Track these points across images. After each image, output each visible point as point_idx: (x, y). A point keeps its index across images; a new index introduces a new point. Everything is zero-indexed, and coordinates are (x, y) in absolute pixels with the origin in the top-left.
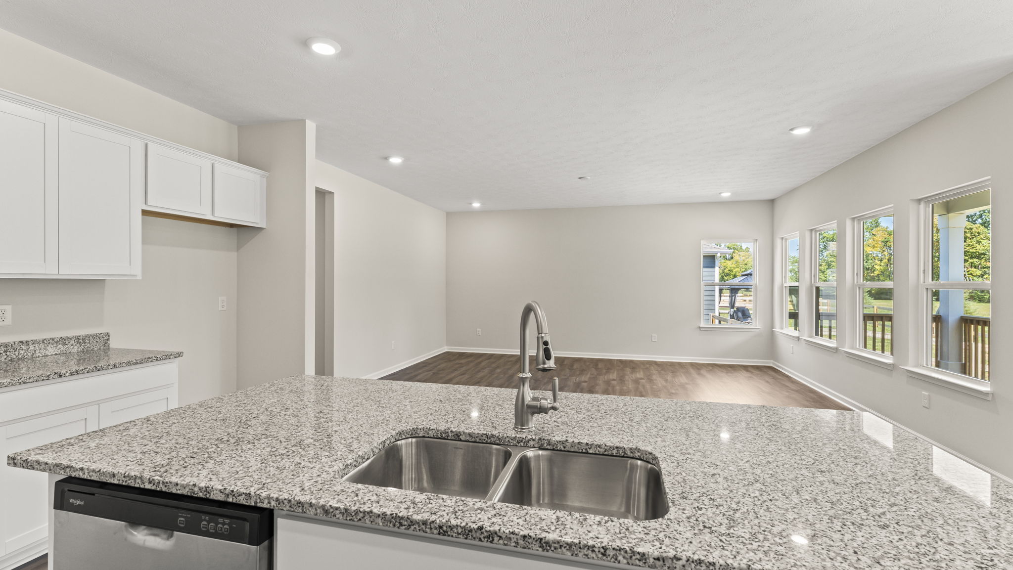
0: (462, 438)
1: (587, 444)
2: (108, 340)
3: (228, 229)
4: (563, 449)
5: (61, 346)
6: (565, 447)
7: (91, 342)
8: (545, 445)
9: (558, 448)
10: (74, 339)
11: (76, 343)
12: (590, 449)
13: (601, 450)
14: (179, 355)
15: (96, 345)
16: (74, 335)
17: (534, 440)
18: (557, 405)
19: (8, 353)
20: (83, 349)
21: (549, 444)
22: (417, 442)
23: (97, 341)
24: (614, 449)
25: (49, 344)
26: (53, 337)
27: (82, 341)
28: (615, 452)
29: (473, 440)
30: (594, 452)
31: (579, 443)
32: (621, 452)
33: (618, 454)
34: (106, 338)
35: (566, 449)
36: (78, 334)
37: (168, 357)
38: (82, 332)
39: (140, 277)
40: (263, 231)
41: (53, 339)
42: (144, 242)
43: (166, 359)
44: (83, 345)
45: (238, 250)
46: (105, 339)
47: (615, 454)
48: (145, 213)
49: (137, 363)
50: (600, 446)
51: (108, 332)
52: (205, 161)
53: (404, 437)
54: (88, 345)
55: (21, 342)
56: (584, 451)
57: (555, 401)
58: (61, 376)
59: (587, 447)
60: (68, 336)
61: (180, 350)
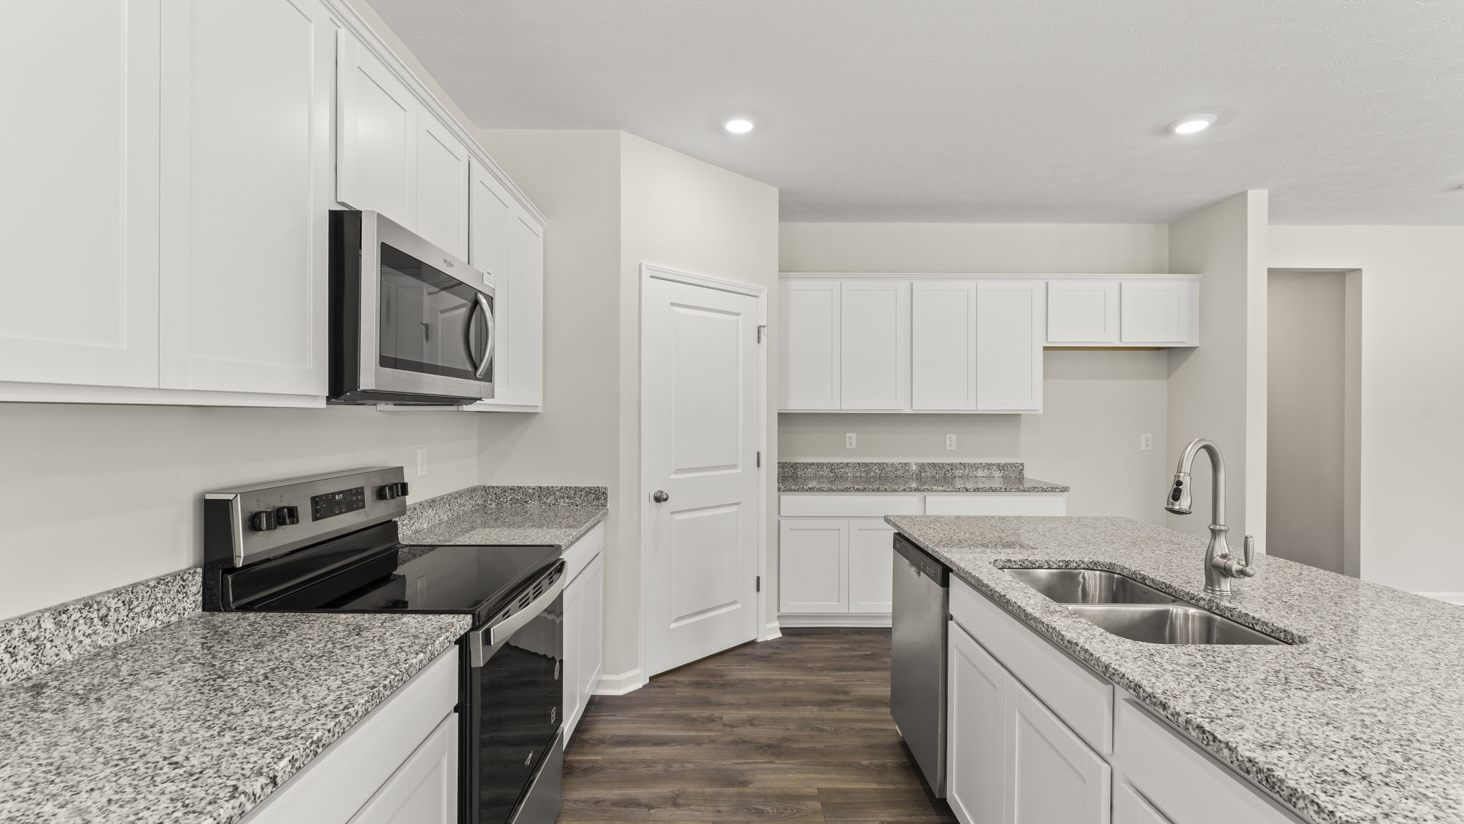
0: (1147, 582)
1: (1254, 618)
2: (1022, 469)
3: (1154, 352)
4: (1230, 617)
5: (986, 470)
6: (1232, 616)
7: (1009, 470)
8: (1214, 608)
9: (1226, 615)
10: (997, 465)
11: (998, 469)
12: (1256, 624)
13: (1268, 629)
14: (1065, 490)
15: (1013, 474)
16: (997, 462)
17: (1204, 600)
18: (1248, 570)
19: (953, 471)
20: (1003, 473)
21: (1217, 608)
22: (1106, 576)
23: (1014, 469)
24: (1281, 632)
25: (979, 467)
26: (981, 462)
27: (1002, 468)
28: (1282, 635)
29: (1155, 586)
30: (1260, 630)
31: (1246, 615)
32: (1289, 638)
33: (1286, 640)
34: (1021, 468)
35: (1232, 619)
36: (999, 462)
37: (1053, 489)
38: (1003, 461)
39: (1041, 412)
40: (1197, 350)
41: (981, 464)
42: (1045, 377)
43: (1051, 491)
44: (1003, 471)
45: (1168, 378)
46: (1019, 468)
47: (1282, 639)
48: (1045, 348)
49: (1025, 491)
50: (1266, 624)
51: (1022, 462)
52: (1109, 284)
53: (1100, 569)
54: (1007, 472)
55: (961, 464)
56: (1250, 625)
57: (1247, 564)
58: (967, 491)
59: (1253, 622)
60: (992, 462)
61: (1065, 485)
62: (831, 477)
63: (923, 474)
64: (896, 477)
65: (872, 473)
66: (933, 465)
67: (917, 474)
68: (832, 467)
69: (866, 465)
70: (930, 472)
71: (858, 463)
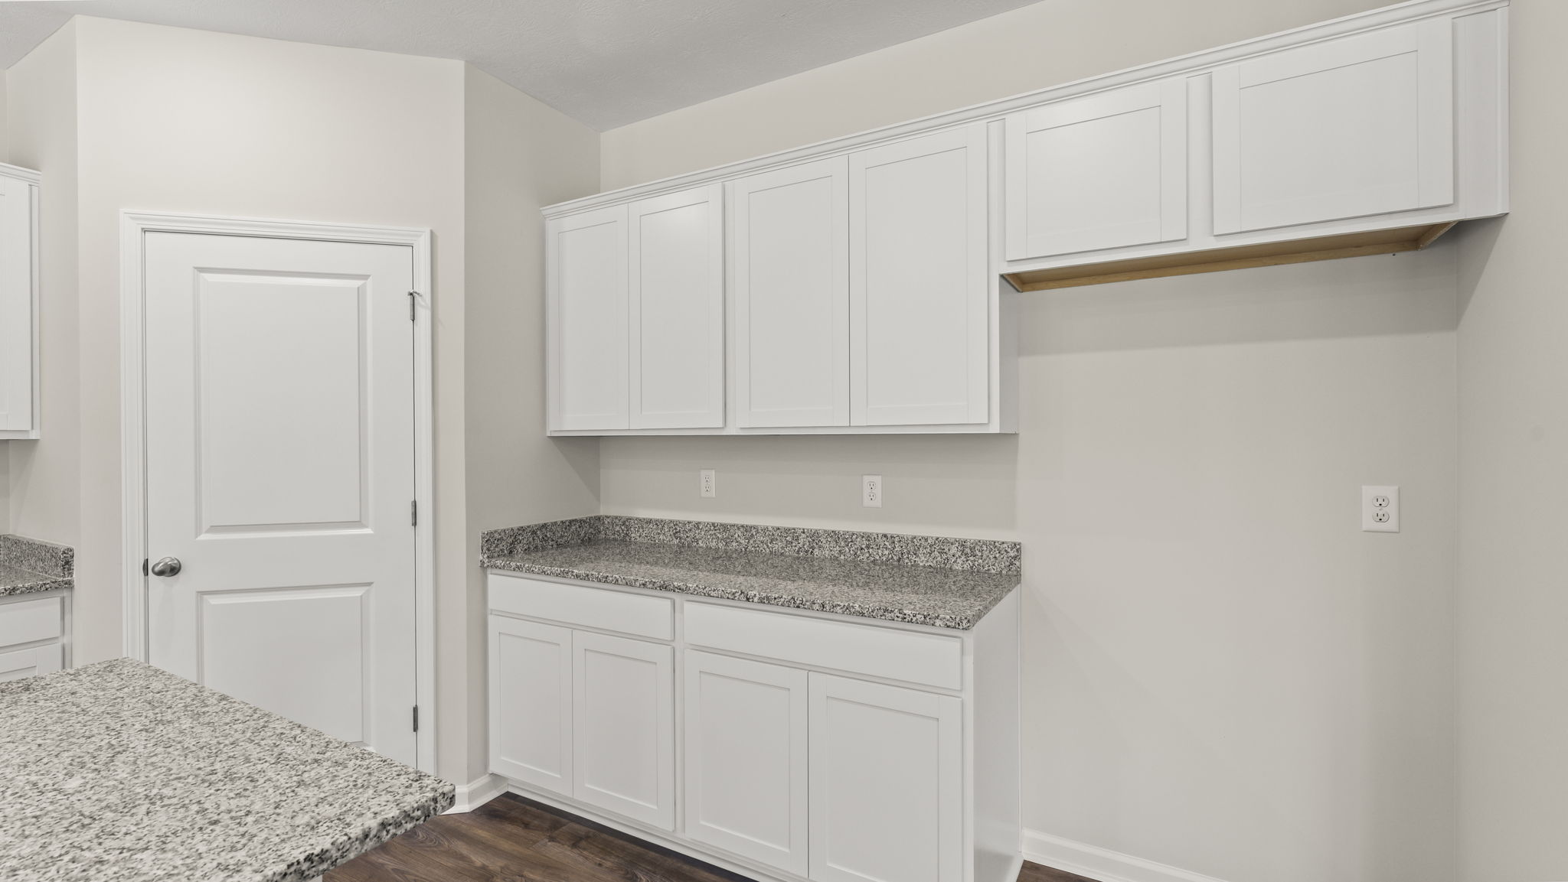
2: (1018, 558)
5: (936, 554)
7: (984, 556)
10: (957, 545)
11: (960, 554)
15: (994, 565)
19: (871, 550)
20: (972, 567)
23: (995, 557)
25: (920, 546)
26: (926, 535)
27: (969, 551)
36: (963, 537)
37: (929, 619)
38: (971, 535)
41: (926, 540)
44: (972, 558)
46: (1010, 554)
51: (1017, 540)
54: (980, 561)
60: (948, 537)
62: (674, 545)
63: (816, 552)
64: (771, 552)
65: (734, 544)
66: (835, 536)
67: (807, 552)
68: (677, 528)
69: (725, 527)
70: (826, 551)
71: (713, 524)
